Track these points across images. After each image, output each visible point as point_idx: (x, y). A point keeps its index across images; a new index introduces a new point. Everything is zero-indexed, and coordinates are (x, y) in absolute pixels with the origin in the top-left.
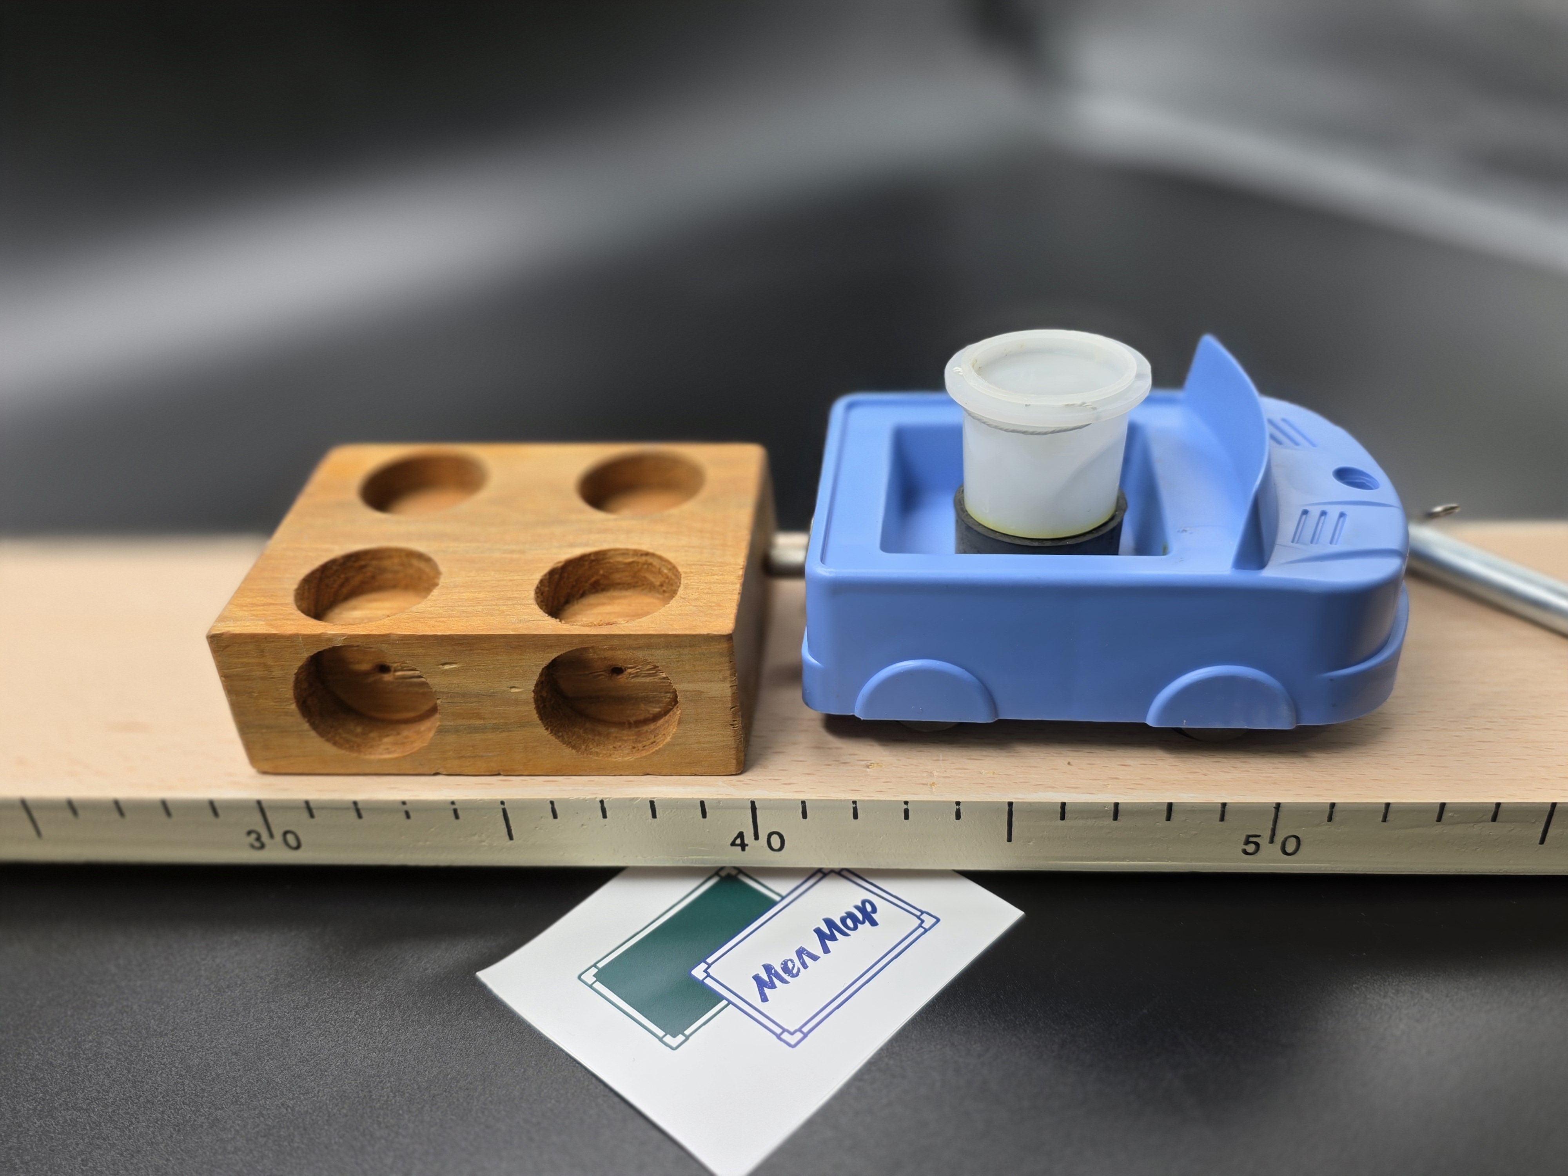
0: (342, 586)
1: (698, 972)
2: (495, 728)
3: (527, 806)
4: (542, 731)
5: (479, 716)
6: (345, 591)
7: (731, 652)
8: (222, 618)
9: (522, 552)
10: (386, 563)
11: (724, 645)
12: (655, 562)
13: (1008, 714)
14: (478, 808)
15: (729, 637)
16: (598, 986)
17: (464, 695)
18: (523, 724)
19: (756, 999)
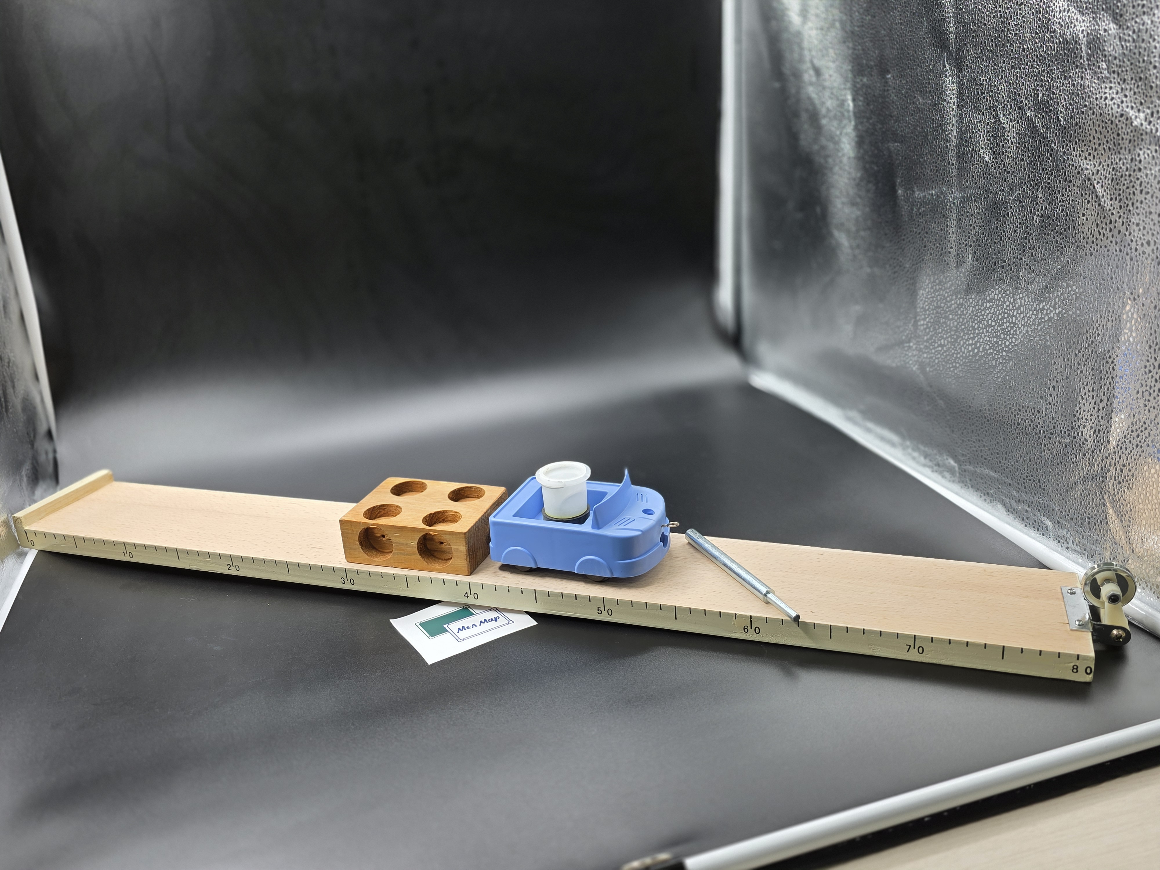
0: (378, 513)
1: (445, 626)
2: (407, 554)
3: (412, 577)
4: (418, 556)
5: (403, 550)
6: (379, 515)
7: (465, 538)
8: (344, 516)
9: (425, 508)
10: (391, 509)
11: (463, 536)
12: (459, 515)
13: (540, 566)
14: (400, 576)
15: (465, 533)
16: (419, 626)
17: (400, 543)
18: (414, 554)
19: (456, 632)
